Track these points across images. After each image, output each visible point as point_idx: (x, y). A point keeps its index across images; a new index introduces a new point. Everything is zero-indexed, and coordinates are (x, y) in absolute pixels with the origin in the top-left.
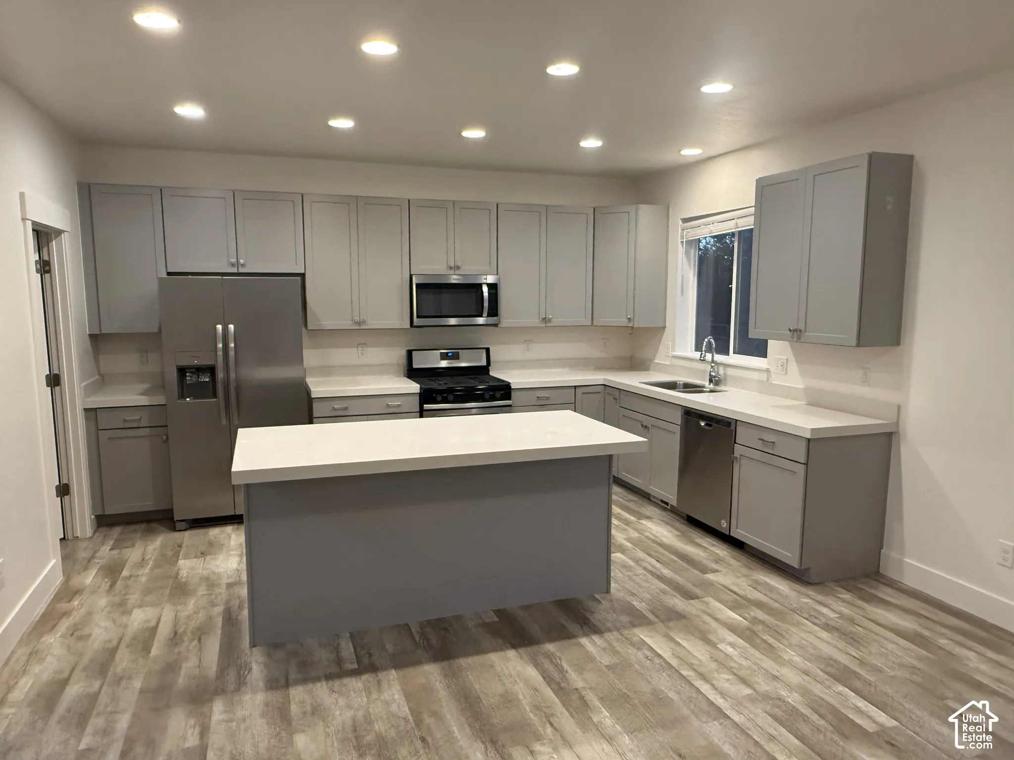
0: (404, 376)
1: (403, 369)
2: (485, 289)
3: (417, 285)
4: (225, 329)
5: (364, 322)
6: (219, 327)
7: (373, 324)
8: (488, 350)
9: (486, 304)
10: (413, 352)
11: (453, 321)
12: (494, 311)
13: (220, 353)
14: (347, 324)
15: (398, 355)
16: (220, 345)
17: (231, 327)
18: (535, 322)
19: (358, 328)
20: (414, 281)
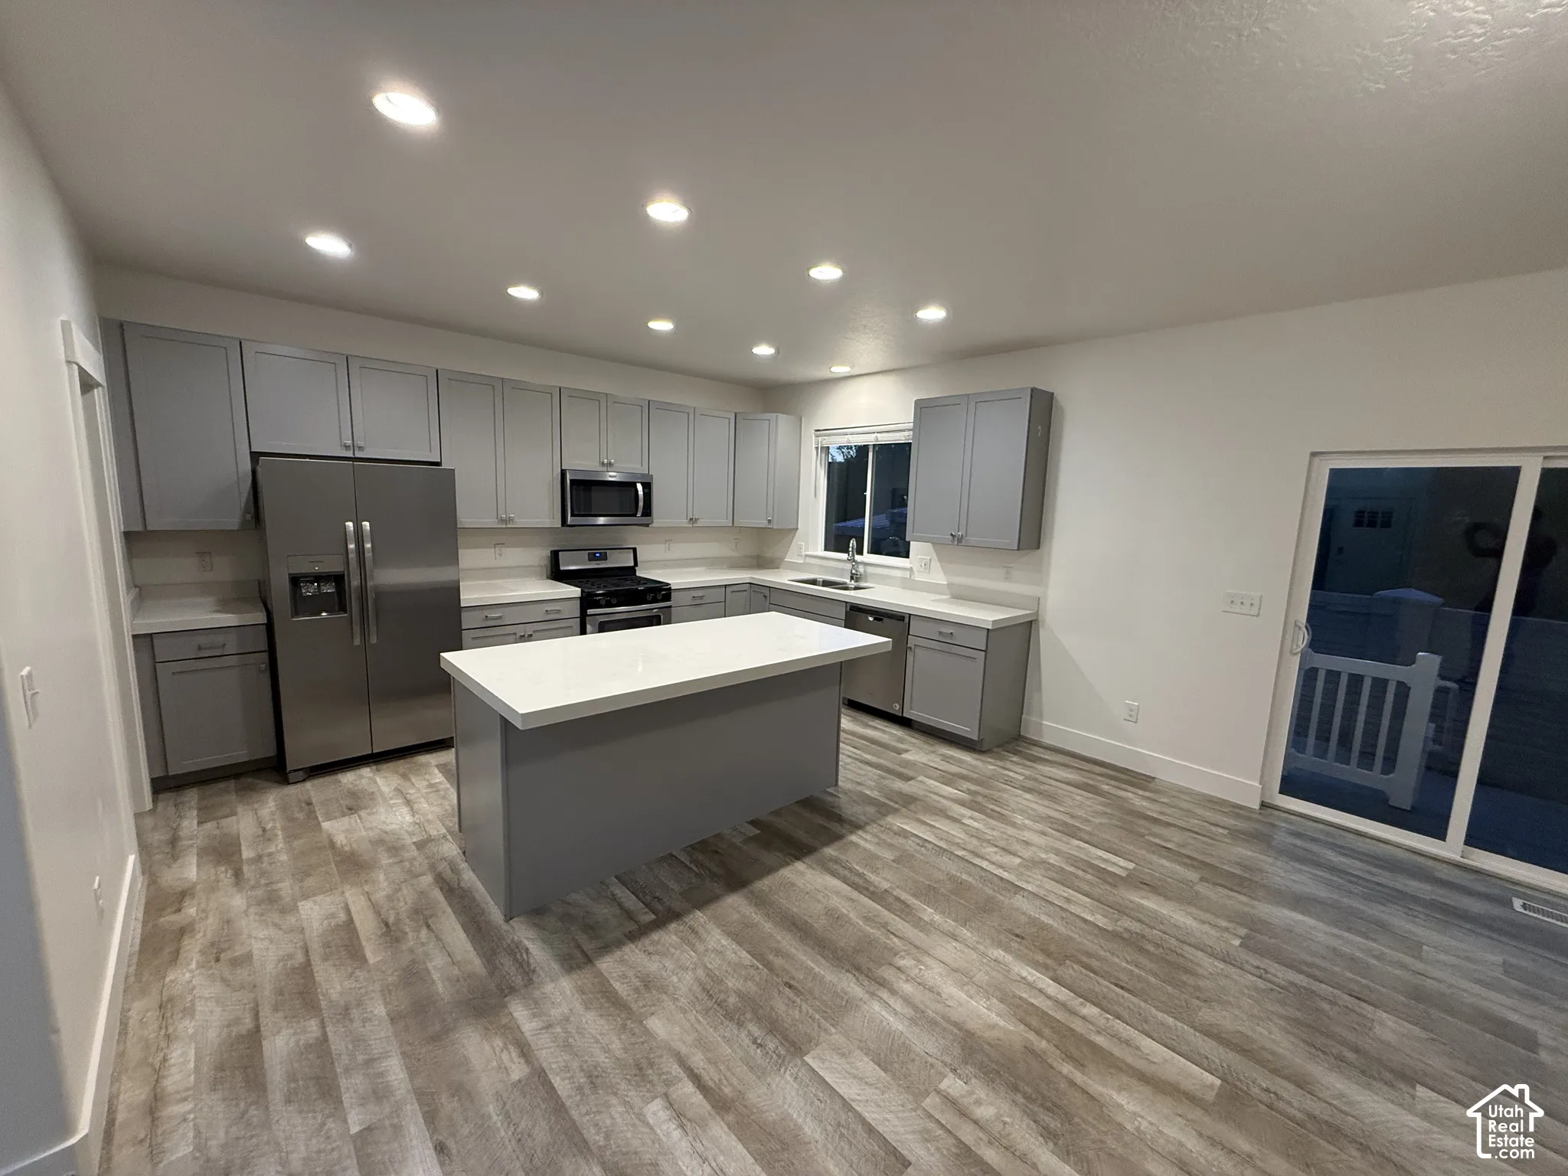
0: (548, 578)
1: (546, 571)
2: (639, 487)
3: (571, 480)
4: (358, 529)
5: (511, 520)
6: (350, 524)
7: (520, 522)
8: (635, 550)
9: (641, 504)
10: (560, 553)
11: (601, 520)
12: (648, 511)
13: (352, 556)
14: (490, 522)
15: (539, 556)
16: (352, 546)
17: (366, 525)
18: (684, 522)
19: (504, 526)
20: (568, 477)
